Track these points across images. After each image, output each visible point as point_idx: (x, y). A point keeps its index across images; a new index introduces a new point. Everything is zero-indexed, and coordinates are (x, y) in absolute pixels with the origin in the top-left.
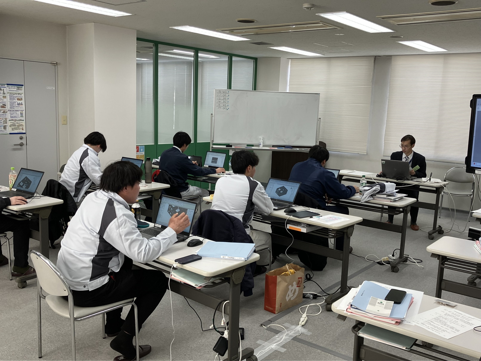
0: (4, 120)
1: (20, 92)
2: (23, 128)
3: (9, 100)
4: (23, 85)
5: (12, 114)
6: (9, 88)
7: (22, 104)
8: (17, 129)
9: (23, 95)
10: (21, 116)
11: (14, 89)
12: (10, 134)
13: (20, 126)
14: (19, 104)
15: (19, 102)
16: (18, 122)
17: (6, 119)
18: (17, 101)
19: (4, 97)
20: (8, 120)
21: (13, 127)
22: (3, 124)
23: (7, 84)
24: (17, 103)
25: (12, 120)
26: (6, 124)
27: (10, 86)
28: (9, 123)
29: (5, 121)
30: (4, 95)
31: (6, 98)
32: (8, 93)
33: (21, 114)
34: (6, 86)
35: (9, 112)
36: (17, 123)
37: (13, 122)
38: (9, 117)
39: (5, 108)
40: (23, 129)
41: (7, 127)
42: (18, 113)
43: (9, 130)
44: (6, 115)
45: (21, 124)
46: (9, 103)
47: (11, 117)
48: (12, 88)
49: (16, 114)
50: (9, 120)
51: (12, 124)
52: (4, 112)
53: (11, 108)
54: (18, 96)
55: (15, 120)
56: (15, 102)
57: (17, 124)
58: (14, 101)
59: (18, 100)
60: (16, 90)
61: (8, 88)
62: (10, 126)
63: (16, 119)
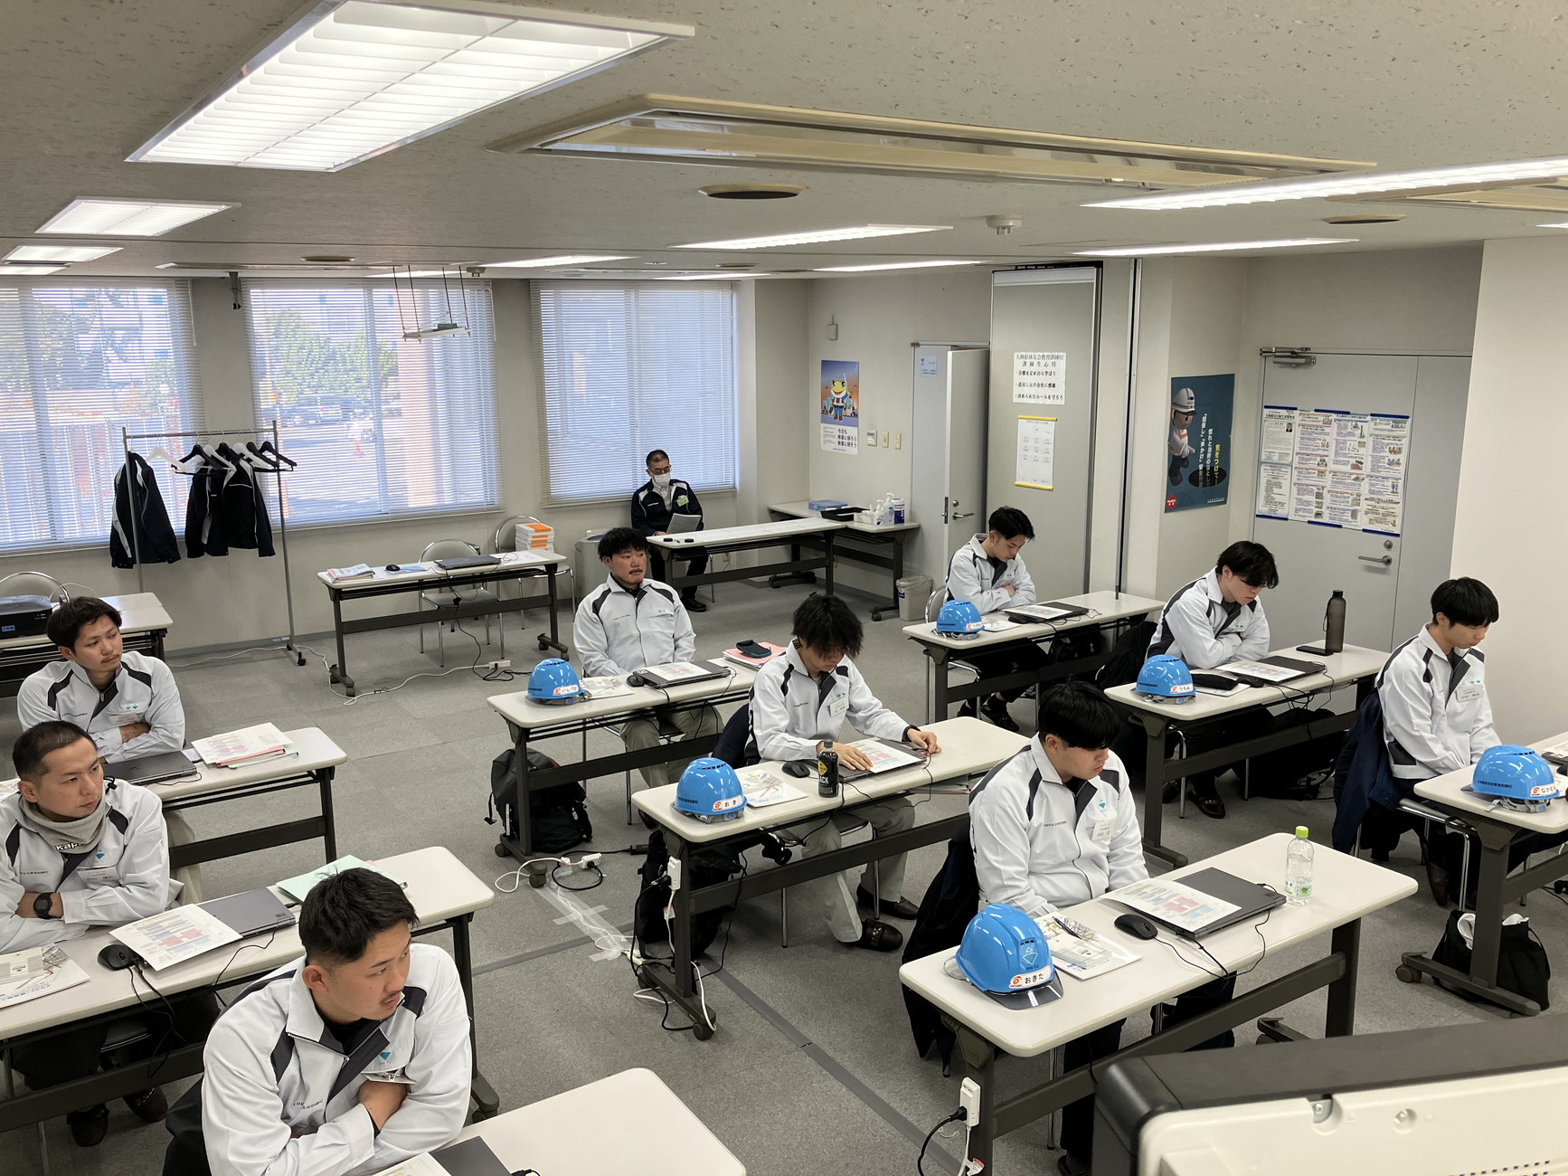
0: (1355, 496)
1: (1398, 433)
2: (1394, 521)
3: (1370, 452)
4: (1407, 417)
5: (1373, 485)
6: (1375, 424)
7: (1398, 464)
8: (1380, 522)
9: (1405, 441)
10: (1393, 492)
11: (1385, 426)
12: (1364, 530)
13: (1389, 515)
14: (1391, 463)
15: (1394, 457)
16: (1385, 505)
17: (1359, 495)
18: (1388, 454)
19: (1362, 444)
20: (1362, 498)
21: (1372, 516)
22: (1353, 505)
23: (1372, 415)
24: (1387, 459)
25: (1372, 499)
26: (1356, 507)
27: (1378, 420)
28: (1364, 506)
29: (1355, 499)
30: (1362, 440)
31: (1364, 446)
32: (1371, 435)
33: (1393, 487)
34: (1369, 418)
35: (1367, 480)
36: (1383, 508)
37: (1373, 503)
38: (1367, 491)
39: (1360, 469)
40: (1394, 525)
41: (1359, 514)
42: (1385, 483)
43: (1363, 521)
44: (1360, 485)
45: (1391, 510)
46: (1370, 458)
47: (1371, 492)
48: (1380, 424)
49: (1383, 485)
50: (1366, 499)
51: (1370, 507)
52: (1357, 479)
53: (1372, 470)
54: (1391, 444)
55: (1379, 501)
56: (1383, 457)
57: (1381, 511)
58: (1382, 454)
59: (1390, 452)
60: (1390, 427)
61: (1372, 424)
62: (1366, 513)
63: (1381, 497)
